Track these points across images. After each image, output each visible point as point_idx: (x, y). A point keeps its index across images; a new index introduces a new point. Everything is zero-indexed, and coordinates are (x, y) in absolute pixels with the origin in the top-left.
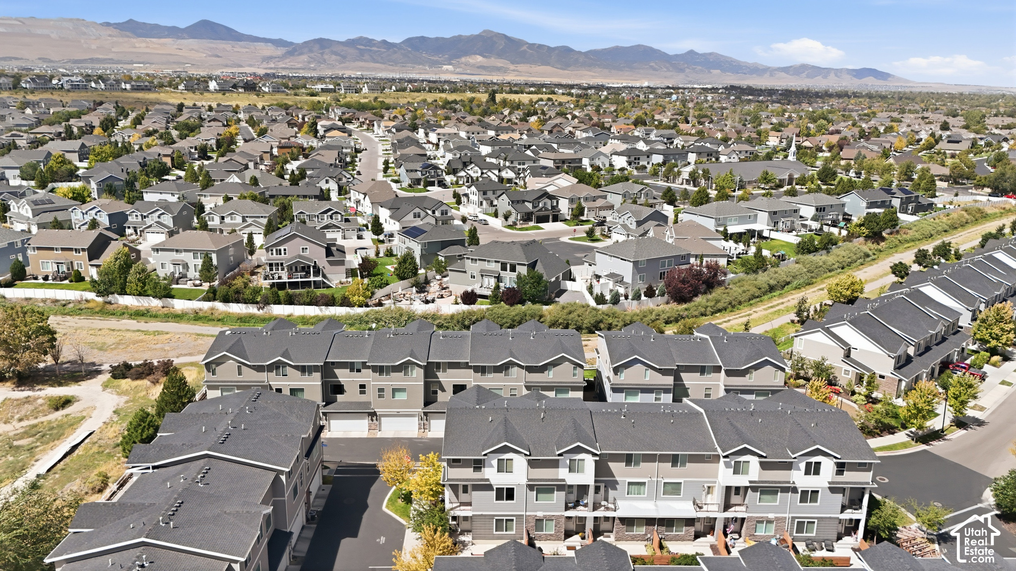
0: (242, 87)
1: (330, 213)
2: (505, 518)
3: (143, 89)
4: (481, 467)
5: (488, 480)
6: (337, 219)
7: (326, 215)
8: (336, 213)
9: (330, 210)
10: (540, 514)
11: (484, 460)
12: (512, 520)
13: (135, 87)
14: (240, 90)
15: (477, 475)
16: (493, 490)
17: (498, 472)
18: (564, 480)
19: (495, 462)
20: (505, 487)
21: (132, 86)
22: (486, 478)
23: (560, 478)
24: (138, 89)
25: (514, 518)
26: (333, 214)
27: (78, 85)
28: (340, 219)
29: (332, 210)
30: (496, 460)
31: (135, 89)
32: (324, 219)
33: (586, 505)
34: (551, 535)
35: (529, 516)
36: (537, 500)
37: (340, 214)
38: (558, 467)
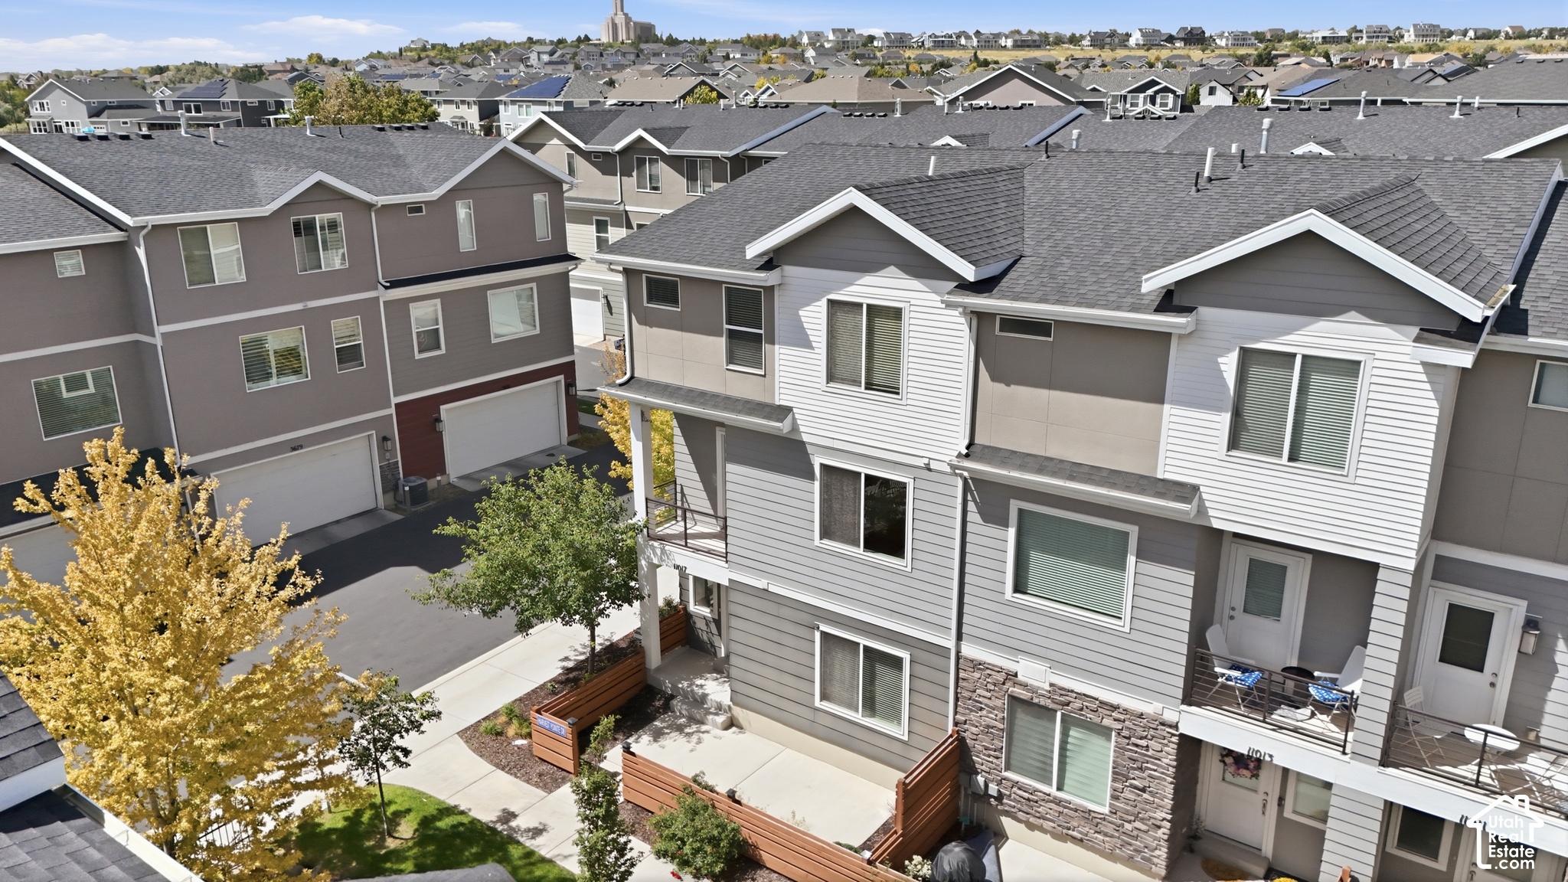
0: (1182, 39)
1: (1150, 92)
2: (863, 641)
3: (1029, 46)
4: (758, 338)
5: (784, 411)
6: (1166, 105)
7: (1142, 95)
8: (1166, 90)
9: (1153, 83)
10: (1034, 674)
11: (770, 290)
12: (896, 663)
13: (1019, 43)
14: (1178, 45)
15: (741, 383)
16: (810, 476)
17: (831, 377)
18: (1187, 492)
19: (814, 318)
20: (862, 469)
21: (1015, 41)
22: (780, 400)
23: (1166, 471)
24: (1022, 46)
25: (904, 655)
26: (1157, 92)
27: (943, 41)
28: (1170, 105)
29: (1159, 84)
30: (823, 304)
31: (1018, 46)
32: (1136, 105)
33: (1345, 712)
34: (1088, 815)
35: (977, 665)
36: (1019, 587)
37: (1174, 92)
38: (1159, 398)
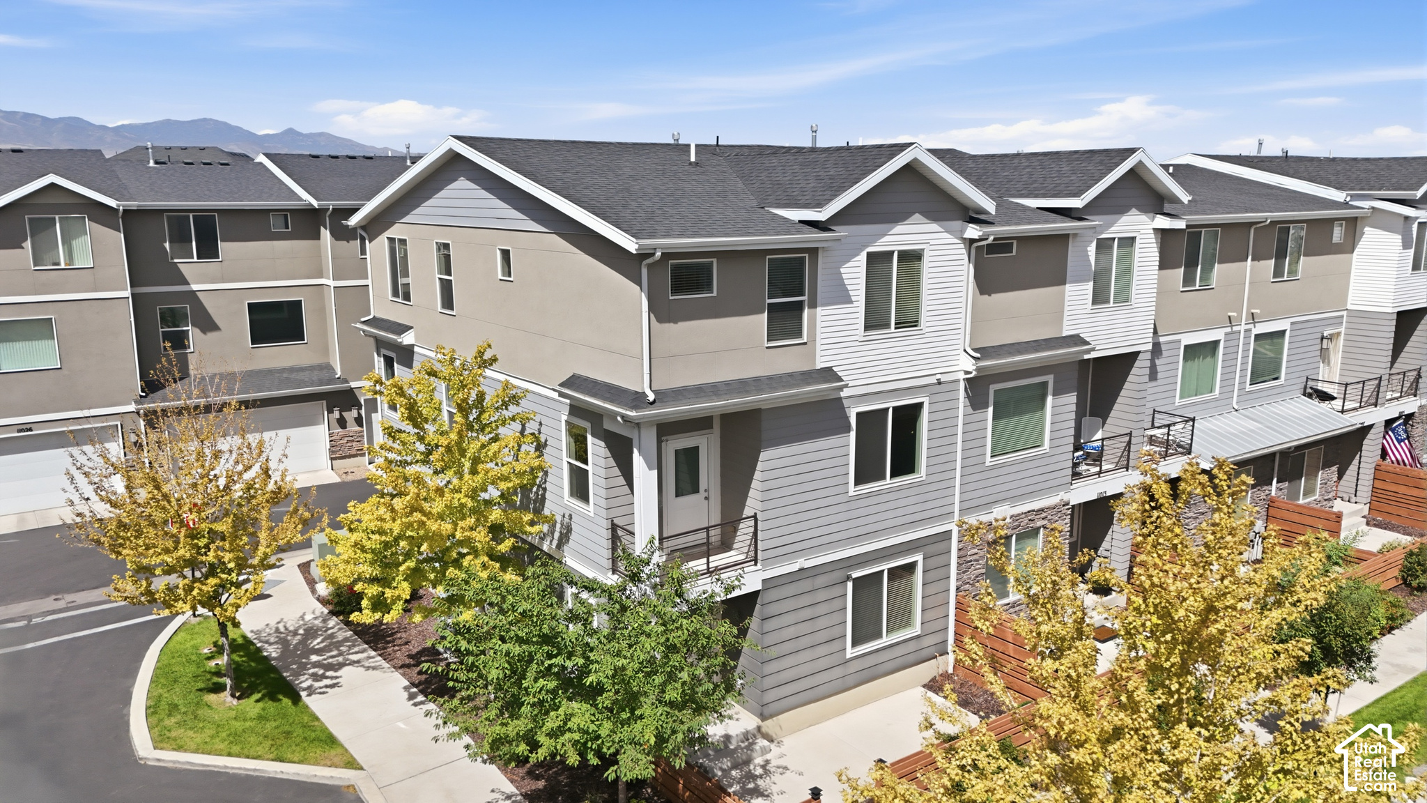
4: (799, 306)
5: (828, 374)
10: (1000, 515)
11: (814, 252)
12: (910, 570)
15: (785, 359)
16: (848, 428)
17: (868, 325)
18: (1077, 340)
19: (855, 273)
20: (891, 405)
22: (820, 363)
23: (1067, 328)
25: (918, 558)
30: (863, 258)
35: (969, 531)
36: (994, 452)
